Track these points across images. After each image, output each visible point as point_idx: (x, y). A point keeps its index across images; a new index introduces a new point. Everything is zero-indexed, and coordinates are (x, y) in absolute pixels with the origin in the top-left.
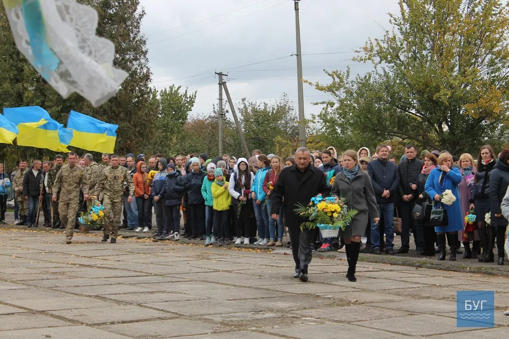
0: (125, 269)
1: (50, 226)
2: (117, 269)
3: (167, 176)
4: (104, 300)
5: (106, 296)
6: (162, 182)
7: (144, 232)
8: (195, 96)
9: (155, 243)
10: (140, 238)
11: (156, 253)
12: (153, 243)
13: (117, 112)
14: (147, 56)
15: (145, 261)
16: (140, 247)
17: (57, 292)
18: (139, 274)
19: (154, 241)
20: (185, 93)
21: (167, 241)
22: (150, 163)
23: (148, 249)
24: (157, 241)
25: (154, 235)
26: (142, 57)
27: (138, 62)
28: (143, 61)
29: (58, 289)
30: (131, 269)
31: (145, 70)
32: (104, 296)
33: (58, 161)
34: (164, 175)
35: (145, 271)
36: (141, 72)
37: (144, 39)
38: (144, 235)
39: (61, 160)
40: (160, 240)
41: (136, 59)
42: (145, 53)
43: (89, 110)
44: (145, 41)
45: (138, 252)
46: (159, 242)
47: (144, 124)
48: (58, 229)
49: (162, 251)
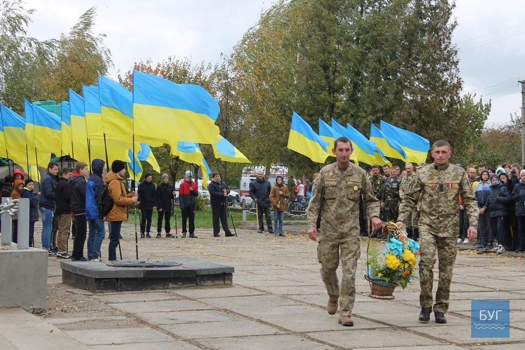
0: (465, 283)
1: (367, 235)
2: (457, 283)
3: (490, 187)
4: (462, 318)
5: (462, 313)
6: (486, 193)
7: (465, 244)
8: (490, 104)
9: (480, 255)
10: (463, 250)
11: (487, 267)
12: (478, 256)
13: (426, 120)
14: (458, 66)
15: (480, 275)
16: (468, 260)
17: (408, 307)
18: (484, 289)
19: (478, 254)
20: (479, 101)
21: (493, 254)
22: (471, 173)
23: (477, 262)
24: (481, 254)
25: (476, 247)
26: (453, 67)
27: (448, 72)
28: (453, 71)
29: (407, 303)
30: (472, 284)
31: (455, 81)
32: (459, 313)
33: (374, 170)
34: (487, 186)
35: (488, 286)
36: (451, 82)
37: (455, 49)
38: (466, 247)
39: (376, 170)
40: (485, 252)
41: (446, 70)
42: (456, 63)
43: (399, 119)
44: (456, 51)
45: (468, 264)
46: (484, 255)
47: (455, 134)
48: (375, 239)
49: (493, 264)
